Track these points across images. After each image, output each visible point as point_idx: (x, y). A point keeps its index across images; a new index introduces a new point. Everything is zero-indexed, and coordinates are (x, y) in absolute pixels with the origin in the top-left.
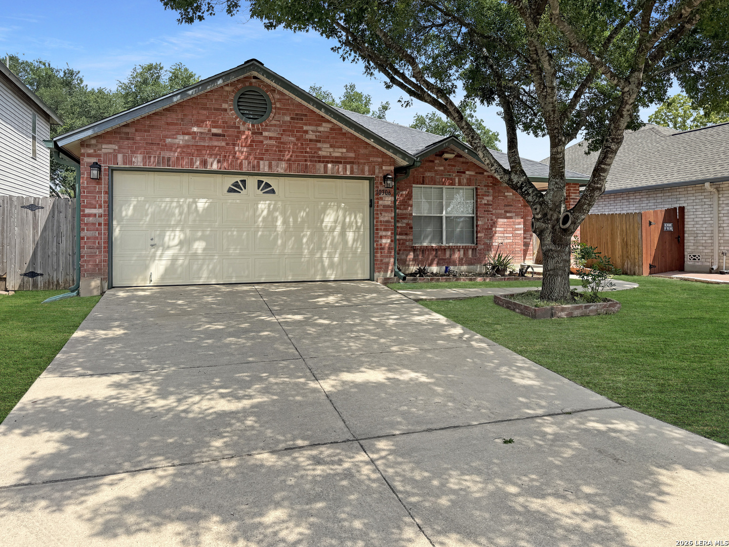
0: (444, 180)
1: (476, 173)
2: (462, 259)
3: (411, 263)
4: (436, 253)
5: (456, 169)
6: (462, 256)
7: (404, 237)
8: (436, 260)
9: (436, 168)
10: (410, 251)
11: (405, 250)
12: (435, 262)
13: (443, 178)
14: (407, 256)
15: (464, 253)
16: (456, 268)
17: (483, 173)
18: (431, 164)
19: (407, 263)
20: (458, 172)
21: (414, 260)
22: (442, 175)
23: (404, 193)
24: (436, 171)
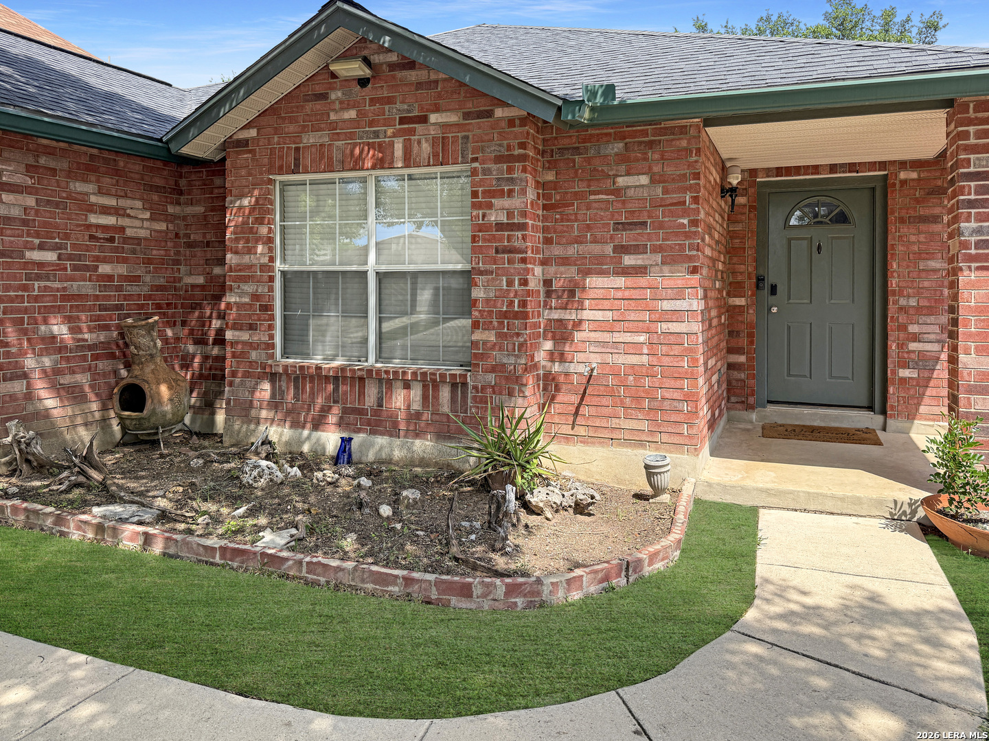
0: (357, 151)
1: (467, 116)
2: (418, 415)
3: (264, 414)
4: (336, 389)
5: (396, 110)
6: (416, 406)
7: (245, 336)
8: (336, 410)
9: (333, 117)
10: (261, 377)
11: (247, 375)
12: (332, 419)
13: (355, 145)
14: (253, 392)
15: (425, 397)
16: (397, 442)
17: (489, 114)
18: (318, 106)
19: (253, 413)
20: (403, 121)
21: (274, 405)
22: (351, 136)
23: (246, 202)
24: (333, 126)
